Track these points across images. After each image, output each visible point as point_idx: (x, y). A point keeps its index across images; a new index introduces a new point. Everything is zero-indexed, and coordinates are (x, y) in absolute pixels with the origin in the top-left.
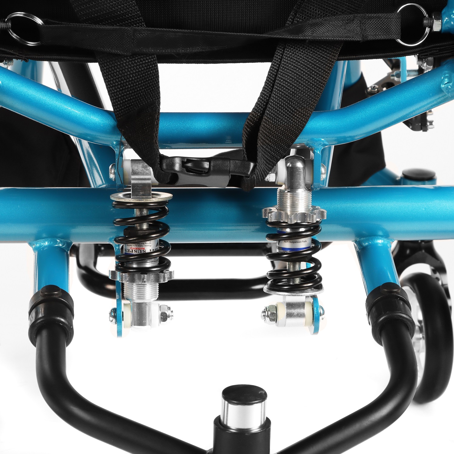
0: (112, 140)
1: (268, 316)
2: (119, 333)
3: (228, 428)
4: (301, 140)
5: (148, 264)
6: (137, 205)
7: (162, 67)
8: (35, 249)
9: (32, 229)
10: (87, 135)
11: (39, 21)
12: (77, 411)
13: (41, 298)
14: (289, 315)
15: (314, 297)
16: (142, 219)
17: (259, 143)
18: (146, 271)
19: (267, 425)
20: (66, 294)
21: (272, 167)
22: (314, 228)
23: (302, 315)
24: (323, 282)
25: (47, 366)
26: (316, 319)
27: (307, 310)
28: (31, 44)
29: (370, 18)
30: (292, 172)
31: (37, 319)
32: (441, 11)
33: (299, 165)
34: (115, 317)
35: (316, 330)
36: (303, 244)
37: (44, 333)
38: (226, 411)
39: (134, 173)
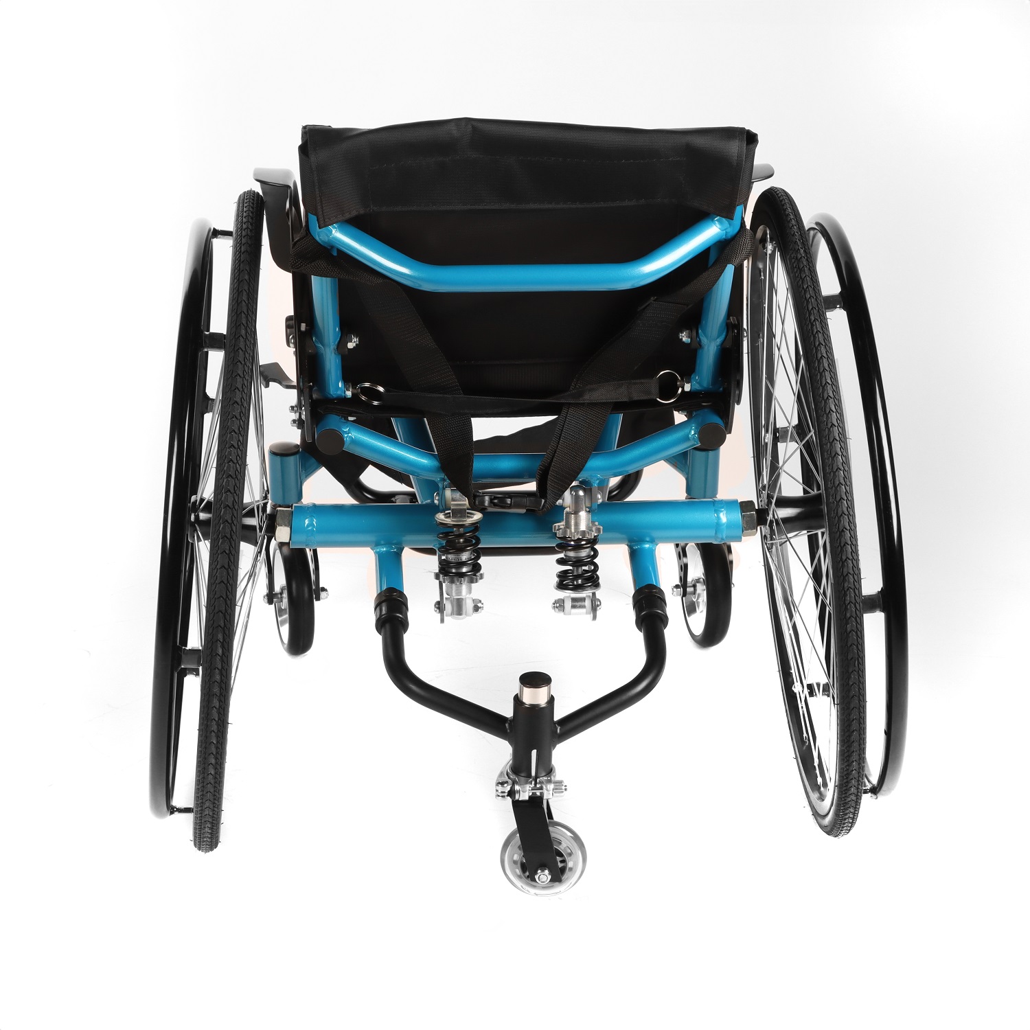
0: (438, 477)
1: (557, 607)
2: (442, 621)
3: (525, 704)
4: (583, 475)
5: (464, 570)
6: (455, 526)
7: (474, 420)
8: (375, 553)
9: (372, 538)
10: (415, 472)
11: (381, 389)
12: (413, 687)
13: (384, 598)
14: (573, 607)
15: (594, 594)
16: (460, 536)
17: (549, 482)
18: (462, 575)
19: (551, 700)
20: (402, 594)
21: (560, 495)
22: (593, 542)
23: (584, 607)
24: (600, 581)
25: (391, 653)
26: (595, 608)
27: (588, 603)
28: (376, 403)
29: (635, 384)
30: (576, 499)
31: (381, 615)
32: (690, 376)
33: (581, 493)
34: (439, 608)
35: (595, 618)
36: (584, 553)
37: (388, 626)
38: (521, 691)
39: (453, 500)
